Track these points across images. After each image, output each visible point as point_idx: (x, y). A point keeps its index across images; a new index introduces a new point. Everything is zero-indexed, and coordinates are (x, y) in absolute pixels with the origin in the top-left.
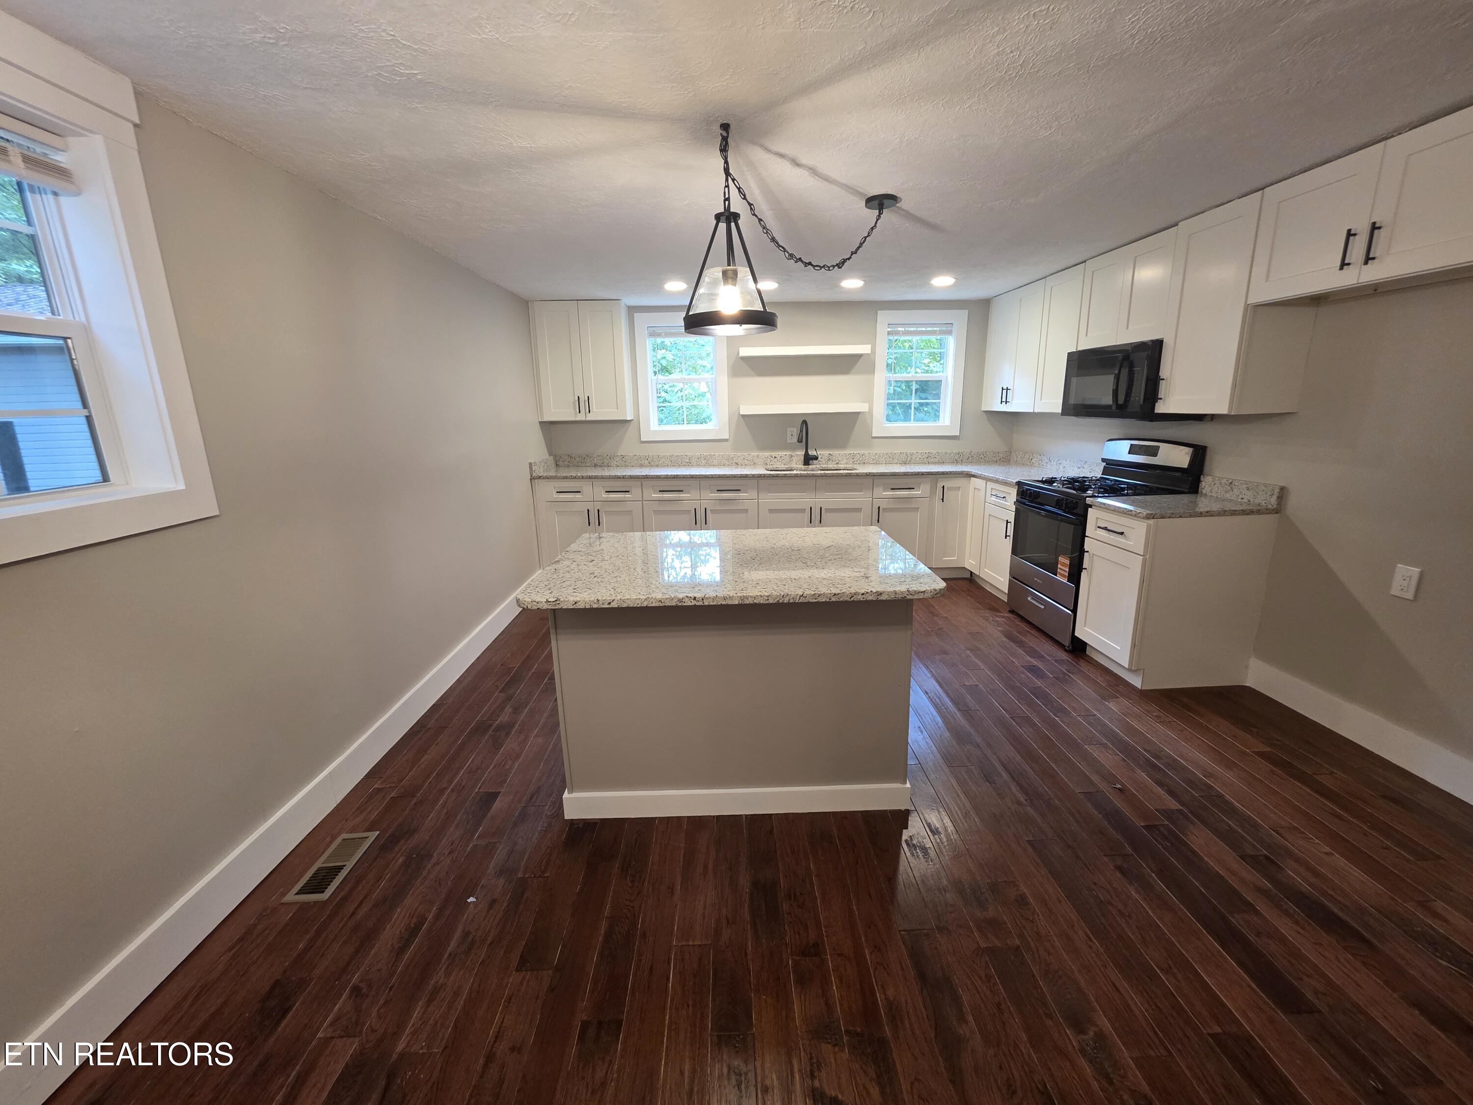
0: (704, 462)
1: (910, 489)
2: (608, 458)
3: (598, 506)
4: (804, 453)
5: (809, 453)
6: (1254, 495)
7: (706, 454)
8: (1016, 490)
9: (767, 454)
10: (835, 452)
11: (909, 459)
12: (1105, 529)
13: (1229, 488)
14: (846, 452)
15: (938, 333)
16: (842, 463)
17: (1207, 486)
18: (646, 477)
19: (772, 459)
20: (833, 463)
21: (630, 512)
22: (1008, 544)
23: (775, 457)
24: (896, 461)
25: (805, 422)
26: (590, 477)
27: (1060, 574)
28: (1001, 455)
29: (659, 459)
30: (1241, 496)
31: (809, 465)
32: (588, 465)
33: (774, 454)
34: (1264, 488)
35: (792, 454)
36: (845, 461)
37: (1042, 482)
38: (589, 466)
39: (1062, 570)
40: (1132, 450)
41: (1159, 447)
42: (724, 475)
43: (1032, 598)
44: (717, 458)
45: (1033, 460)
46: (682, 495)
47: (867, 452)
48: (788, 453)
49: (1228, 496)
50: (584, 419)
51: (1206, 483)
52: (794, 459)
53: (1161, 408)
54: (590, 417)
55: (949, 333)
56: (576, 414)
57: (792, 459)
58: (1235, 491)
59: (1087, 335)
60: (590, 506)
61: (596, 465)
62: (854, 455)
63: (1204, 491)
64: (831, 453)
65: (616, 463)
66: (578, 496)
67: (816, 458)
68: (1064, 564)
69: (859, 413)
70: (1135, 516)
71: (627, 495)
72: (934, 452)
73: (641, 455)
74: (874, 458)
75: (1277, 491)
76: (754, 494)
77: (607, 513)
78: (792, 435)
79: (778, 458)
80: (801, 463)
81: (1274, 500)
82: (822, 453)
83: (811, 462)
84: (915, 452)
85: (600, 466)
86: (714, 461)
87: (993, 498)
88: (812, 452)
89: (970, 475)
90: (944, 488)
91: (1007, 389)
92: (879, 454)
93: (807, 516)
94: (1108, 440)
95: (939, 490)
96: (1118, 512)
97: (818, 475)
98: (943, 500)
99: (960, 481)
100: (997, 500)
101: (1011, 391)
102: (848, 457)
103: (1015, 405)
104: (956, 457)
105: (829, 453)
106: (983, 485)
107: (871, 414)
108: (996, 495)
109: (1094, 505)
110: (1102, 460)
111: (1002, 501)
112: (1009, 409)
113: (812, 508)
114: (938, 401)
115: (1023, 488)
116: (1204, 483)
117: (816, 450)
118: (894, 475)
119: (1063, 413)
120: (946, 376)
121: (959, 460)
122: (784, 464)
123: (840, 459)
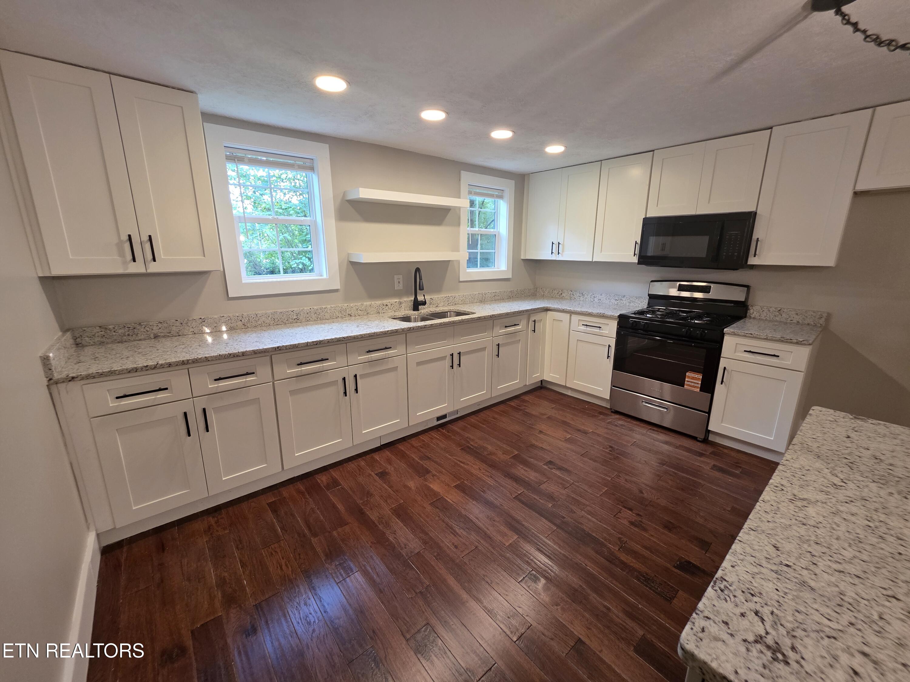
0: (314, 316)
1: (515, 325)
2: (178, 324)
3: (201, 403)
4: (413, 299)
5: (418, 298)
6: (803, 318)
7: (315, 307)
8: (616, 322)
9: (379, 302)
10: (435, 296)
11: (484, 299)
12: (750, 352)
13: (778, 313)
14: (443, 296)
15: (495, 196)
16: (441, 306)
17: (755, 313)
18: (278, 349)
19: (384, 307)
20: (434, 306)
21: (256, 401)
22: (610, 364)
23: (387, 305)
24: (476, 301)
25: (418, 270)
26: (183, 363)
27: (688, 385)
28: (532, 291)
29: (257, 318)
30: (790, 319)
31: (419, 310)
32: (143, 337)
33: (385, 302)
34: (813, 314)
35: (401, 301)
36: (442, 304)
37: (635, 314)
38: (145, 339)
39: (692, 382)
40: (681, 288)
42: (374, 333)
43: (646, 402)
44: (329, 311)
46: (326, 364)
47: (457, 295)
48: (397, 300)
49: (778, 319)
50: (142, 270)
51: (753, 312)
52: (403, 305)
53: (752, 261)
54: (153, 268)
55: (501, 197)
56: (125, 263)
57: (401, 305)
58: (784, 315)
59: (657, 206)
60: (186, 406)
61: (156, 337)
62: (448, 298)
63: (752, 316)
64: (432, 297)
65: (192, 330)
66: (161, 395)
67: (424, 303)
68: (693, 378)
69: (450, 261)
70: (796, 343)
71: (250, 378)
72: (498, 291)
73: (231, 315)
74: (462, 299)
75: (825, 315)
76: (402, 349)
77: (217, 410)
79: (389, 306)
80: (412, 308)
81: (822, 321)
82: (428, 298)
83: (420, 307)
84: (487, 292)
85: (164, 337)
86: (326, 314)
87: (583, 328)
88: (420, 298)
89: (547, 310)
90: (535, 321)
91: (559, 243)
92: (465, 295)
93: (448, 362)
94: (652, 281)
95: (531, 324)
96: (770, 340)
97: (457, 322)
98: (534, 331)
99: (542, 315)
100: (589, 329)
101: (563, 245)
102: (444, 300)
103: (566, 256)
104: (510, 295)
105: (430, 297)
106: (565, 317)
107: (458, 262)
108: (586, 325)
109: (734, 334)
110: (649, 295)
111: (597, 330)
112: (560, 258)
113: (453, 354)
114: (494, 251)
115: (623, 319)
116: (751, 311)
117: (424, 296)
118: (507, 315)
119: (639, 263)
120: (499, 232)
121: (511, 296)
122: (395, 311)
123: (438, 302)
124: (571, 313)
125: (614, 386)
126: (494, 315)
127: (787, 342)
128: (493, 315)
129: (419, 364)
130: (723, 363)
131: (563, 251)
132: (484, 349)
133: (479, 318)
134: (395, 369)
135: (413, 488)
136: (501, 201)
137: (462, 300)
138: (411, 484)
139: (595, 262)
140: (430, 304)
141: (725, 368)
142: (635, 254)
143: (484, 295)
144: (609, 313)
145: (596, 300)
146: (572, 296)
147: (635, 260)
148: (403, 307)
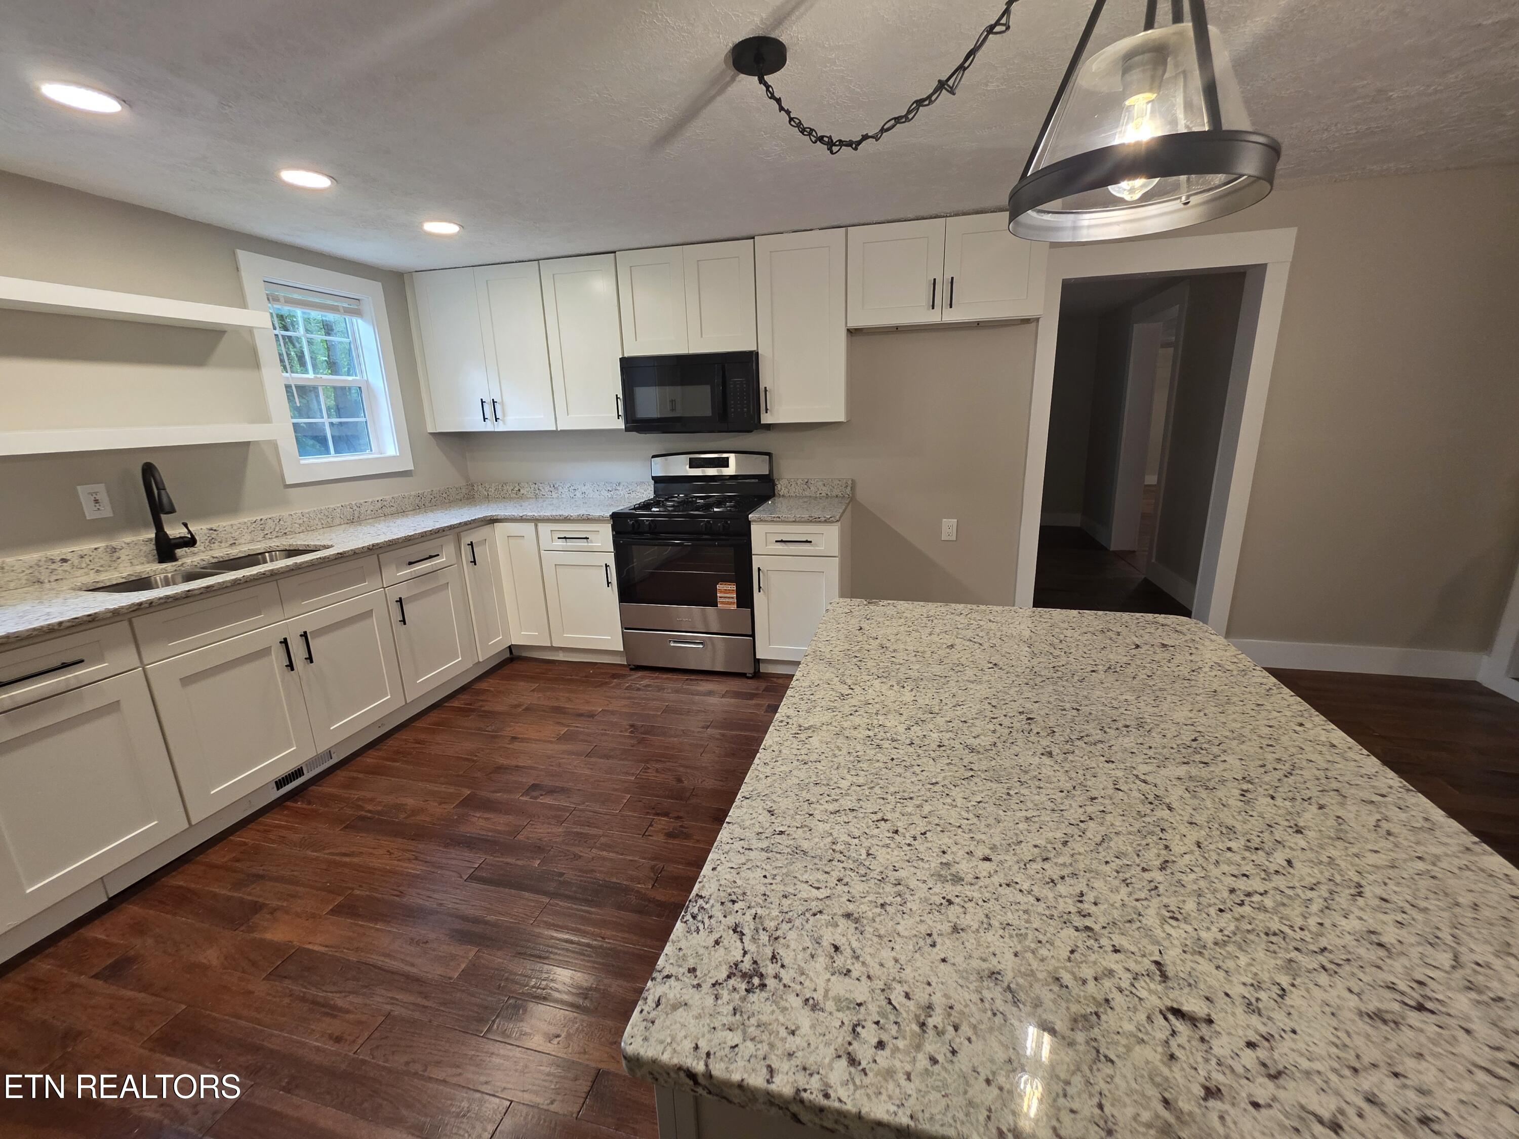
1: (431, 557)
4: (153, 536)
5: (169, 533)
6: (831, 490)
8: (610, 525)
9: (33, 556)
10: (223, 524)
11: (356, 516)
12: (782, 541)
13: (806, 486)
14: (246, 520)
15: (341, 309)
16: (243, 541)
17: (783, 489)
19: (54, 566)
20: (223, 545)
22: (613, 593)
23: (64, 560)
24: (337, 521)
25: (149, 468)
27: (722, 603)
28: (464, 491)
30: (818, 492)
31: (176, 559)
33: (57, 552)
34: (839, 482)
36: (248, 537)
37: (635, 509)
39: (725, 597)
40: (693, 464)
41: (728, 458)
43: (675, 642)
45: (522, 491)
47: (285, 514)
48: (101, 545)
49: (807, 493)
51: (781, 487)
52: (123, 554)
53: (766, 419)
55: (357, 313)
57: (115, 554)
58: (812, 488)
59: (636, 340)
62: (263, 523)
63: (781, 493)
64: (214, 526)
67: (190, 542)
68: (726, 591)
69: (249, 442)
70: (825, 521)
72: (390, 497)
74: (301, 521)
75: (850, 482)
76: (127, 657)
78: (96, 501)
80: (151, 558)
81: (848, 490)
82: (198, 529)
83: (179, 552)
84: (362, 501)
87: (561, 543)
88: (174, 531)
89: (492, 521)
90: (471, 544)
91: (494, 402)
92: (308, 513)
93: (277, 658)
94: (654, 457)
95: (465, 551)
96: (799, 522)
97: (281, 570)
98: (474, 562)
99: (485, 531)
100: (570, 544)
101: (502, 403)
102: (251, 528)
103: (511, 422)
104: (417, 502)
105: (209, 526)
106: (527, 529)
107: (274, 445)
108: (565, 538)
109: (761, 521)
110: (653, 478)
111: (582, 544)
112: (500, 427)
113: (285, 639)
114: (363, 419)
115: (619, 521)
116: (779, 486)
117: (186, 525)
118: (408, 541)
119: (627, 429)
120: (367, 381)
121: (421, 504)
122: (98, 571)
123: (235, 534)
124: (536, 521)
125: (626, 629)
126: (378, 544)
127: (816, 522)
128: (373, 545)
129: (187, 681)
130: (756, 563)
131: (504, 415)
132: (368, 614)
133: (341, 557)
134: (114, 707)
135: (215, 962)
136: (360, 321)
137: (300, 525)
138: (211, 956)
139: (562, 431)
140: (212, 541)
141: (759, 569)
142: (619, 416)
143: (355, 508)
144: (596, 513)
145: (578, 494)
146: (537, 492)
147: (621, 425)
148: (123, 557)
